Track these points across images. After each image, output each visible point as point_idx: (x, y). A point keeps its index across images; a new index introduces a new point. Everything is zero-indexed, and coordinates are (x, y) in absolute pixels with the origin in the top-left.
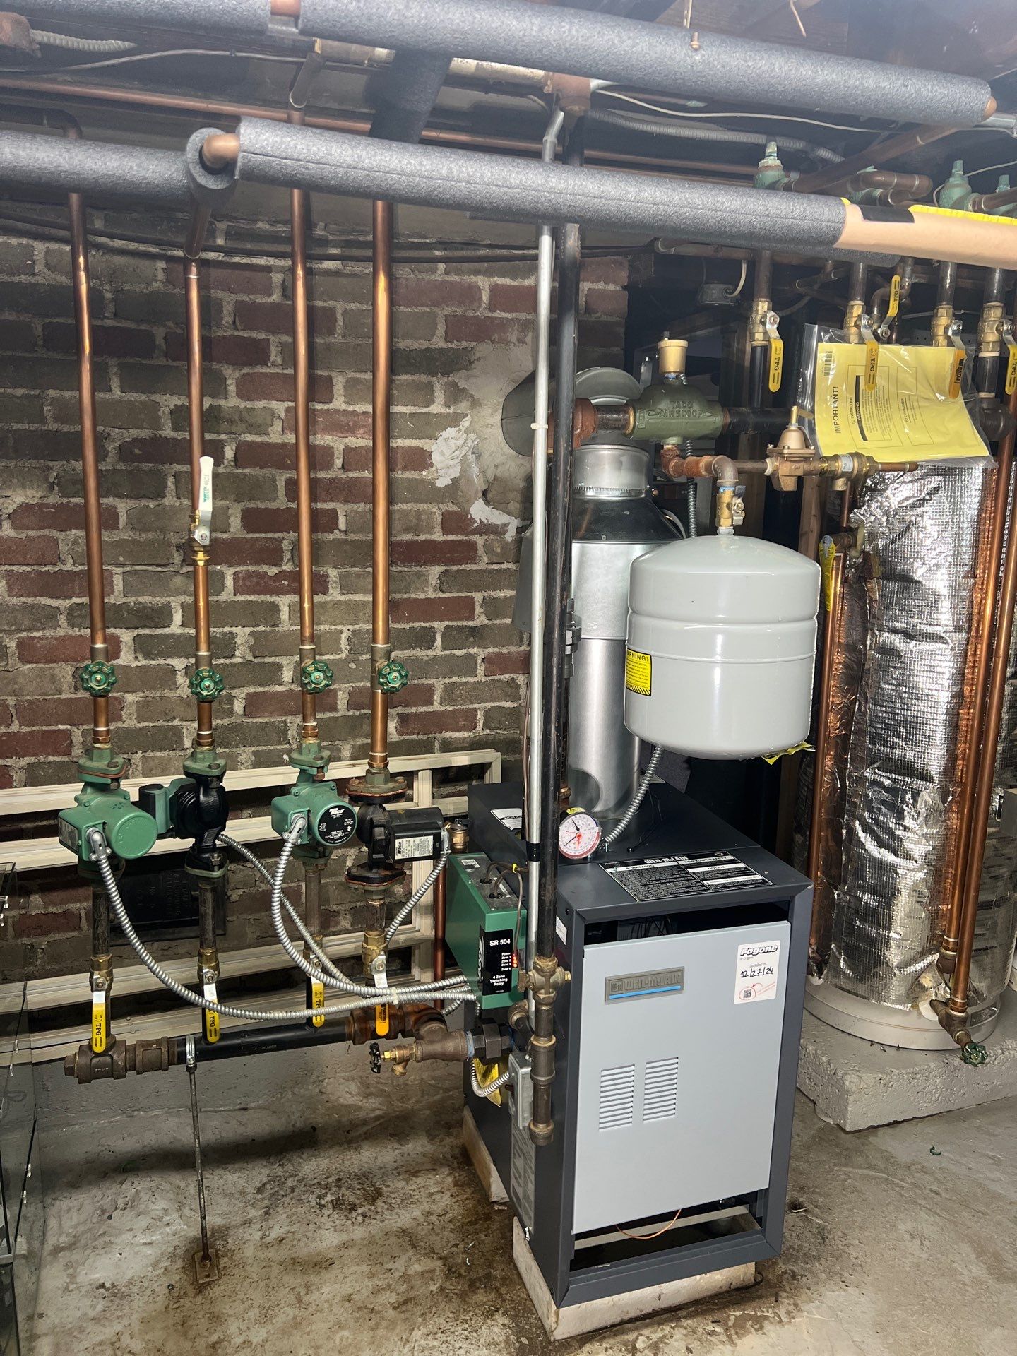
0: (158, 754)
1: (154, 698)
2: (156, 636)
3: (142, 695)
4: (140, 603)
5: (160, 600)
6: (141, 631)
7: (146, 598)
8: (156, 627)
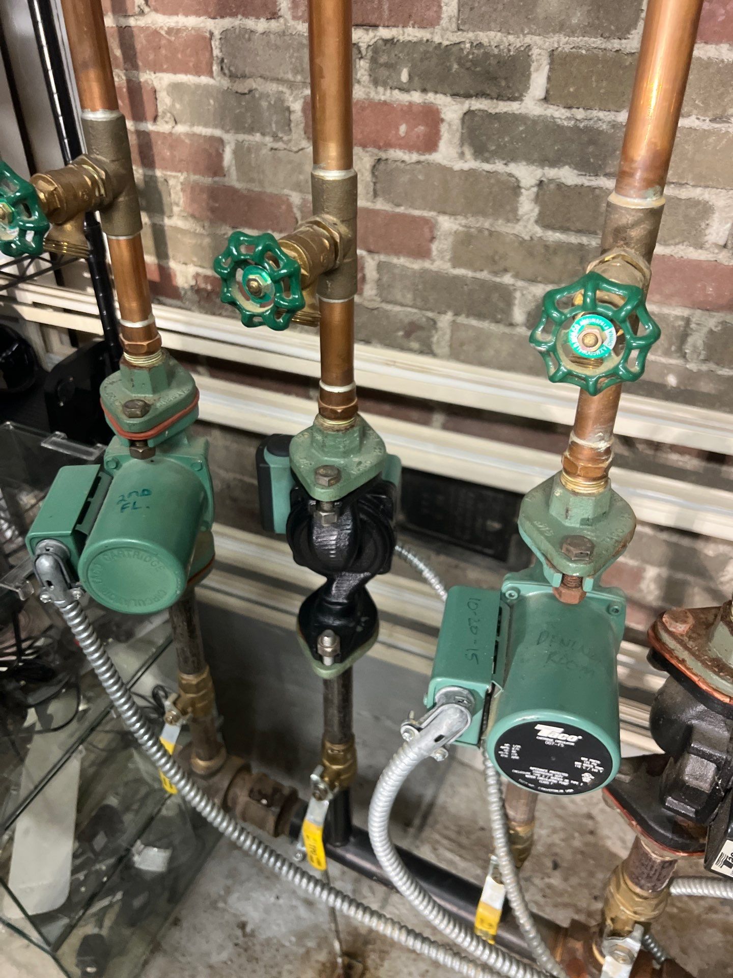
0: (474, 322)
1: (480, 230)
2: (497, 117)
3: (464, 222)
4: (480, 45)
5: (515, 41)
6: (477, 104)
7: (492, 34)
8: (500, 97)
